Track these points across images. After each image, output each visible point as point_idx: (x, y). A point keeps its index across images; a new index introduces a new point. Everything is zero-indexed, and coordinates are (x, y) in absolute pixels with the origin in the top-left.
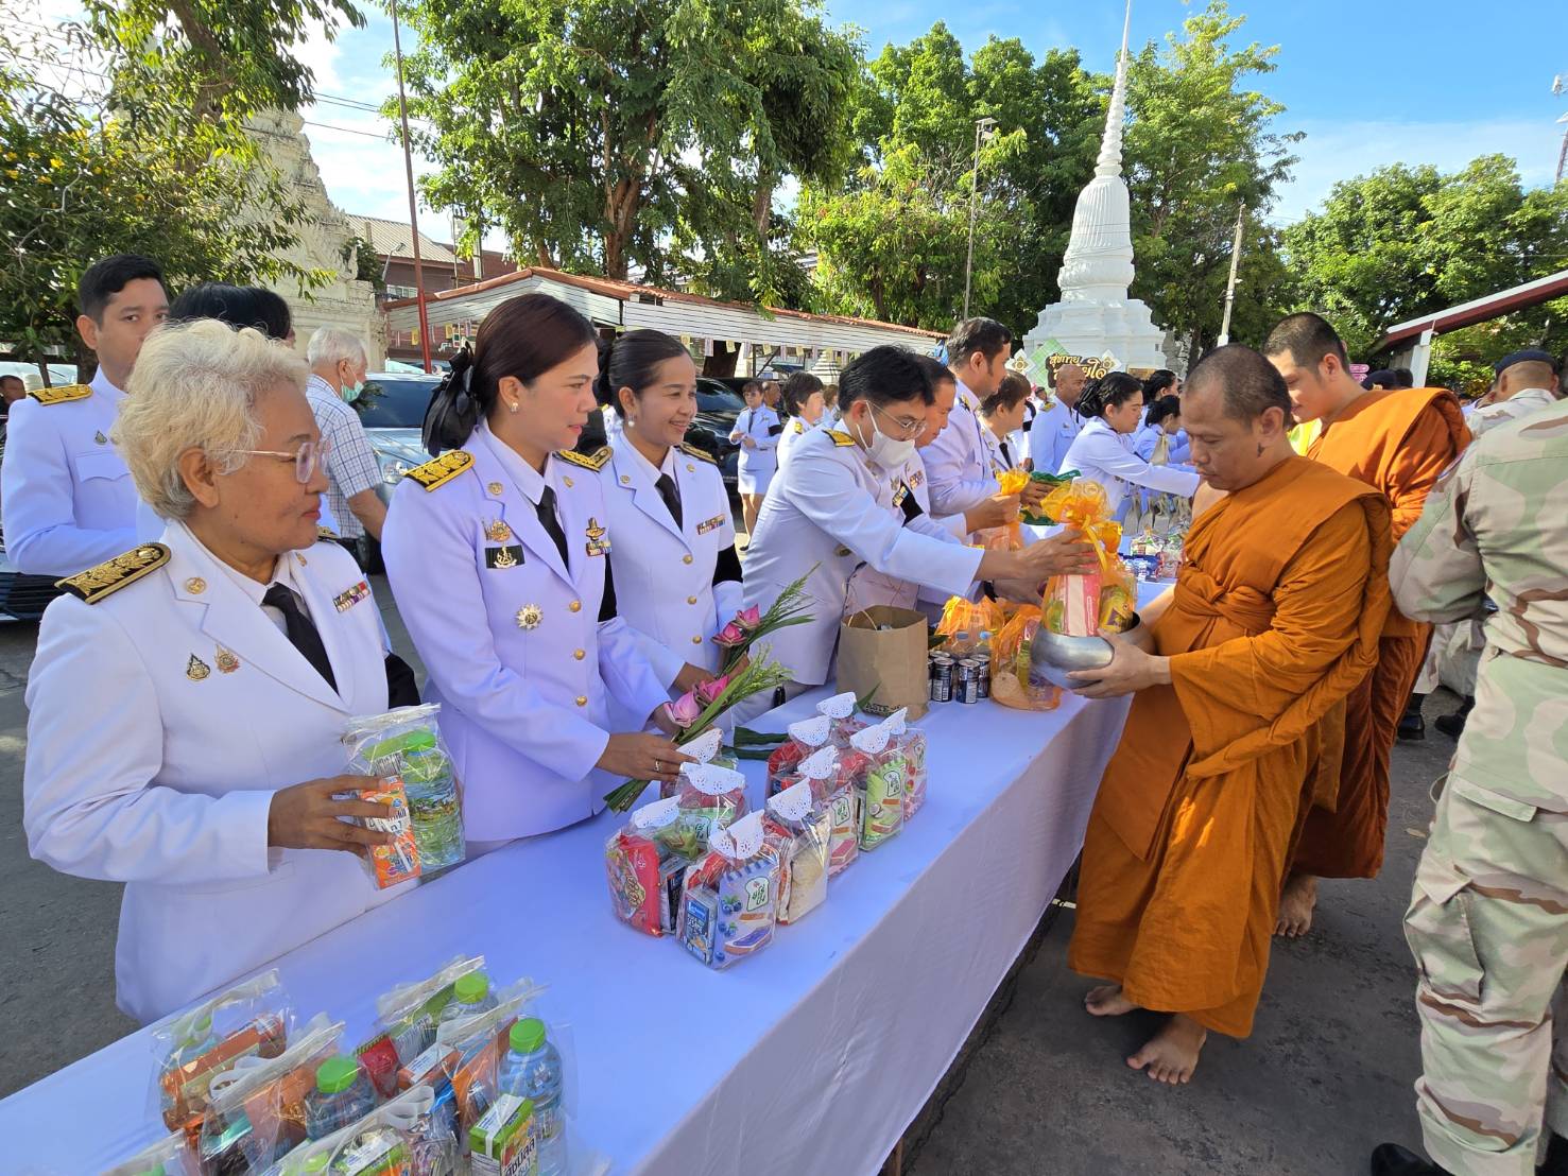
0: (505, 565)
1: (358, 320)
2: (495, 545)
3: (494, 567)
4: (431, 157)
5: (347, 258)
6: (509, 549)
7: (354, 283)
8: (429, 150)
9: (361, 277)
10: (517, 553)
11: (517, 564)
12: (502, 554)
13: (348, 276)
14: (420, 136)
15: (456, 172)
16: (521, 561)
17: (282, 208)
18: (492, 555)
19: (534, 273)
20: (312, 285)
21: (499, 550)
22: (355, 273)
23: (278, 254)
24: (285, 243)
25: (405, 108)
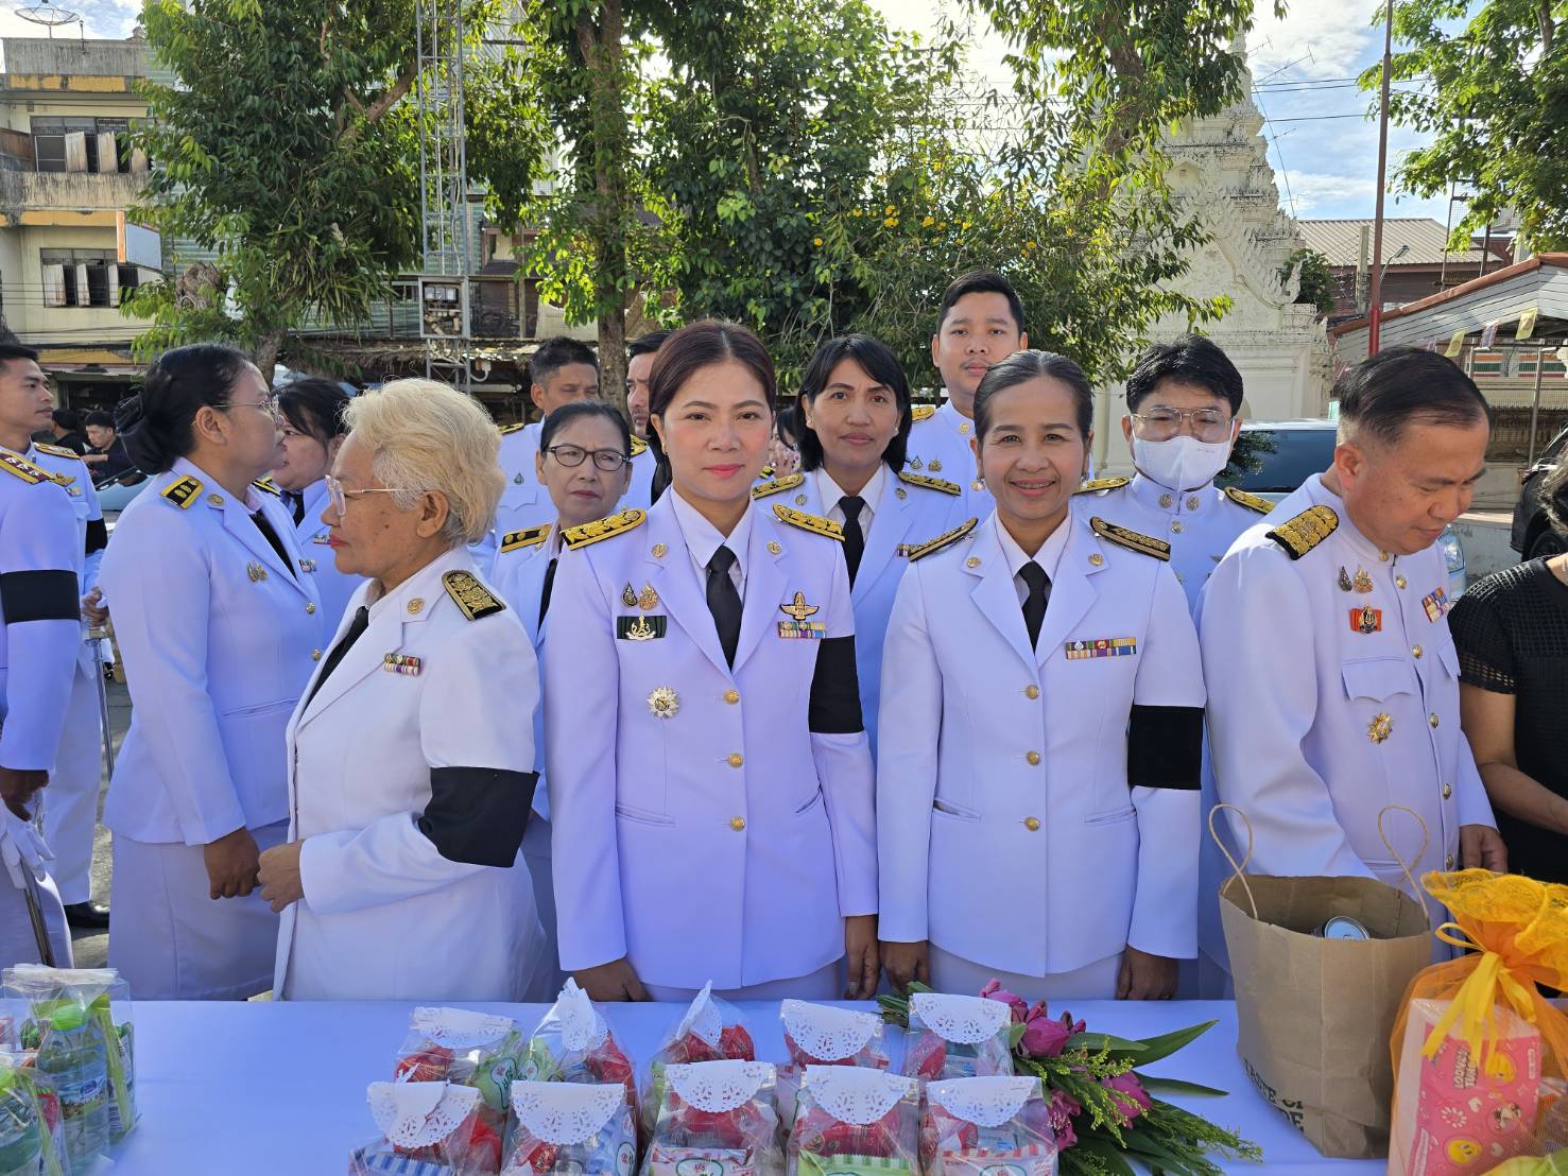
0: (640, 637)
1: (1290, 353)
2: (631, 612)
3: (626, 637)
4: (1425, 124)
5: (1286, 277)
6: (647, 619)
7: (1289, 308)
8: (1423, 115)
9: (1301, 300)
10: (658, 626)
11: (656, 636)
12: (638, 625)
13: (1285, 299)
14: (1412, 102)
15: (1458, 137)
16: (659, 635)
17: (1174, 229)
18: (625, 626)
19: (1543, 263)
20: (1205, 317)
21: (635, 619)
22: (1294, 295)
23: (1165, 286)
24: (1171, 271)
25: (1392, 68)
